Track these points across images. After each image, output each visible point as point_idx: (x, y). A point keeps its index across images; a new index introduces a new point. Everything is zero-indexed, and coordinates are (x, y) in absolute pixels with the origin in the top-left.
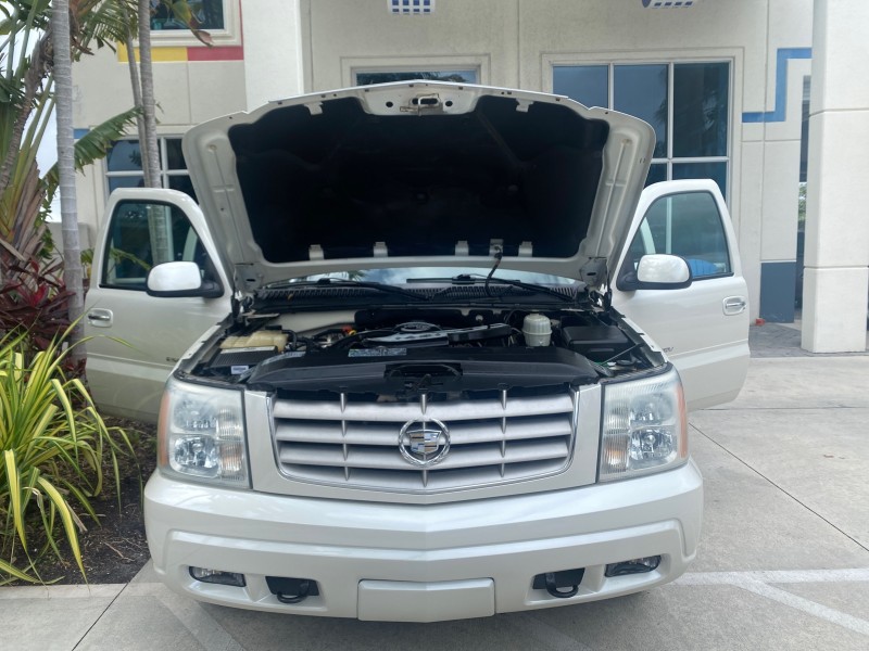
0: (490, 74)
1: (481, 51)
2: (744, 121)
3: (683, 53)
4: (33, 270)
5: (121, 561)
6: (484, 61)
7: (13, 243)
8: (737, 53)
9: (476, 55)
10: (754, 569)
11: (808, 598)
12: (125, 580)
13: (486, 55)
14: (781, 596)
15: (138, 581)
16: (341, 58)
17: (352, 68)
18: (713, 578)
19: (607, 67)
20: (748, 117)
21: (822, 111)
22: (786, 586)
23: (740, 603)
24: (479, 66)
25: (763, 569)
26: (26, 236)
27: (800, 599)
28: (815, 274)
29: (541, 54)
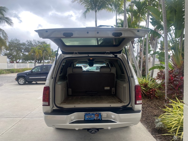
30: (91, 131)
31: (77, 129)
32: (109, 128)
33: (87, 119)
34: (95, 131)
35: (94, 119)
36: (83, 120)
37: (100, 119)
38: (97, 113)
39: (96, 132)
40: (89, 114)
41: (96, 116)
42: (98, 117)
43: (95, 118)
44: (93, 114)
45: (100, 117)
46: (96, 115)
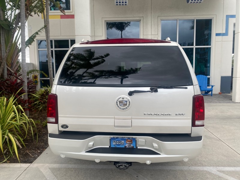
0: (143, 22)
1: (141, 16)
4: (15, 75)
5: (31, 157)
6: (142, 19)
7: (11, 68)
8: (214, 16)
9: (140, 17)
10: (213, 166)
11: (230, 176)
12: (31, 162)
13: (142, 17)
14: (221, 175)
15: (34, 163)
16: (102, 18)
17: (105, 21)
18: (201, 168)
19: (177, 20)
20: (217, 35)
21: (239, 33)
22: (223, 172)
23: (209, 176)
24: (140, 20)
25: (217, 166)
26: (14, 66)
27: (227, 176)
28: (236, 80)
29: (158, 16)
30: (119, 166)
31: (97, 161)
32: (148, 162)
33: (114, 147)
34: (126, 166)
35: (125, 147)
36: (109, 147)
37: (135, 147)
38: (129, 138)
39: (127, 168)
40: (117, 138)
41: (128, 142)
42: (132, 143)
43: (127, 145)
44: (123, 139)
45: (135, 144)
46: (129, 140)
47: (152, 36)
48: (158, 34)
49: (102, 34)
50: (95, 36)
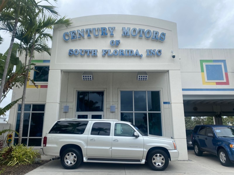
0: (107, 92)
1: (105, 87)
2: (164, 104)
3: (149, 89)
6: (106, 89)
8: (161, 89)
9: (104, 88)
16: (74, 88)
17: (76, 90)
19: (132, 91)
20: (165, 103)
24: (104, 90)
29: (118, 88)
47: (114, 102)
48: (118, 101)
49: (73, 101)
50: (67, 102)
